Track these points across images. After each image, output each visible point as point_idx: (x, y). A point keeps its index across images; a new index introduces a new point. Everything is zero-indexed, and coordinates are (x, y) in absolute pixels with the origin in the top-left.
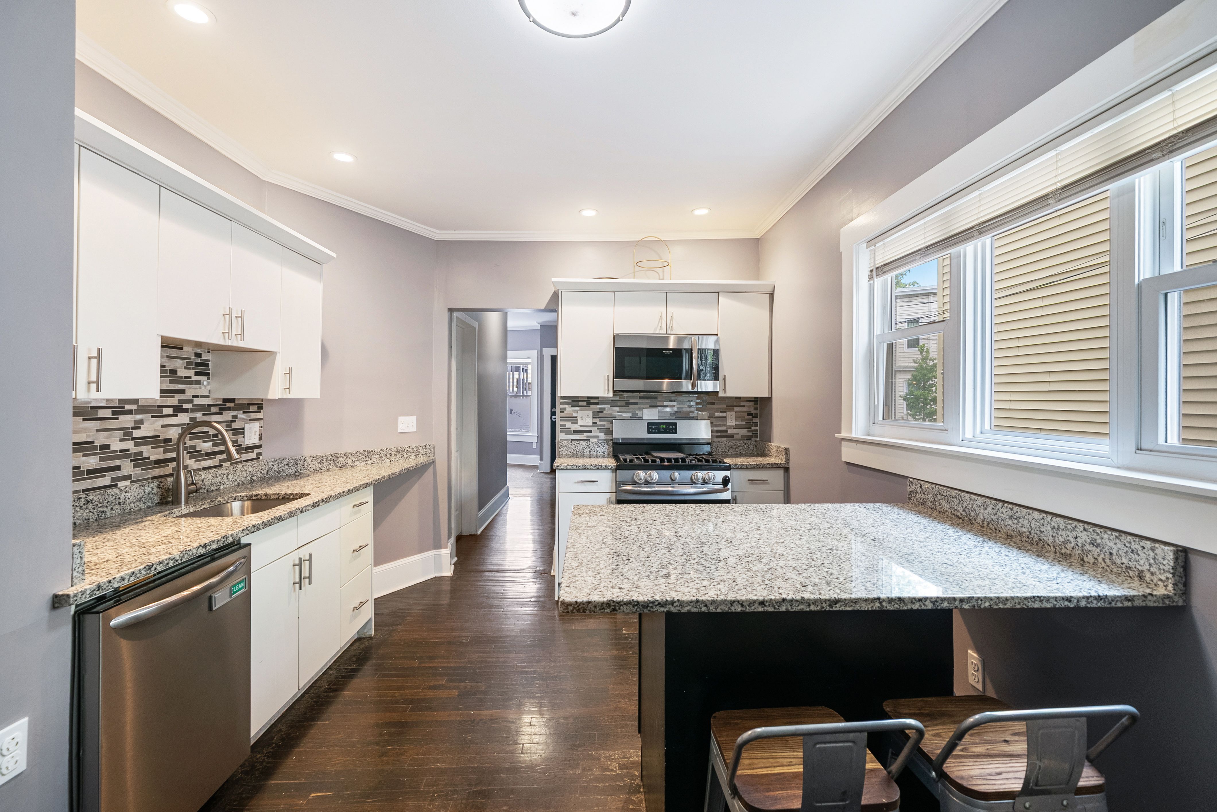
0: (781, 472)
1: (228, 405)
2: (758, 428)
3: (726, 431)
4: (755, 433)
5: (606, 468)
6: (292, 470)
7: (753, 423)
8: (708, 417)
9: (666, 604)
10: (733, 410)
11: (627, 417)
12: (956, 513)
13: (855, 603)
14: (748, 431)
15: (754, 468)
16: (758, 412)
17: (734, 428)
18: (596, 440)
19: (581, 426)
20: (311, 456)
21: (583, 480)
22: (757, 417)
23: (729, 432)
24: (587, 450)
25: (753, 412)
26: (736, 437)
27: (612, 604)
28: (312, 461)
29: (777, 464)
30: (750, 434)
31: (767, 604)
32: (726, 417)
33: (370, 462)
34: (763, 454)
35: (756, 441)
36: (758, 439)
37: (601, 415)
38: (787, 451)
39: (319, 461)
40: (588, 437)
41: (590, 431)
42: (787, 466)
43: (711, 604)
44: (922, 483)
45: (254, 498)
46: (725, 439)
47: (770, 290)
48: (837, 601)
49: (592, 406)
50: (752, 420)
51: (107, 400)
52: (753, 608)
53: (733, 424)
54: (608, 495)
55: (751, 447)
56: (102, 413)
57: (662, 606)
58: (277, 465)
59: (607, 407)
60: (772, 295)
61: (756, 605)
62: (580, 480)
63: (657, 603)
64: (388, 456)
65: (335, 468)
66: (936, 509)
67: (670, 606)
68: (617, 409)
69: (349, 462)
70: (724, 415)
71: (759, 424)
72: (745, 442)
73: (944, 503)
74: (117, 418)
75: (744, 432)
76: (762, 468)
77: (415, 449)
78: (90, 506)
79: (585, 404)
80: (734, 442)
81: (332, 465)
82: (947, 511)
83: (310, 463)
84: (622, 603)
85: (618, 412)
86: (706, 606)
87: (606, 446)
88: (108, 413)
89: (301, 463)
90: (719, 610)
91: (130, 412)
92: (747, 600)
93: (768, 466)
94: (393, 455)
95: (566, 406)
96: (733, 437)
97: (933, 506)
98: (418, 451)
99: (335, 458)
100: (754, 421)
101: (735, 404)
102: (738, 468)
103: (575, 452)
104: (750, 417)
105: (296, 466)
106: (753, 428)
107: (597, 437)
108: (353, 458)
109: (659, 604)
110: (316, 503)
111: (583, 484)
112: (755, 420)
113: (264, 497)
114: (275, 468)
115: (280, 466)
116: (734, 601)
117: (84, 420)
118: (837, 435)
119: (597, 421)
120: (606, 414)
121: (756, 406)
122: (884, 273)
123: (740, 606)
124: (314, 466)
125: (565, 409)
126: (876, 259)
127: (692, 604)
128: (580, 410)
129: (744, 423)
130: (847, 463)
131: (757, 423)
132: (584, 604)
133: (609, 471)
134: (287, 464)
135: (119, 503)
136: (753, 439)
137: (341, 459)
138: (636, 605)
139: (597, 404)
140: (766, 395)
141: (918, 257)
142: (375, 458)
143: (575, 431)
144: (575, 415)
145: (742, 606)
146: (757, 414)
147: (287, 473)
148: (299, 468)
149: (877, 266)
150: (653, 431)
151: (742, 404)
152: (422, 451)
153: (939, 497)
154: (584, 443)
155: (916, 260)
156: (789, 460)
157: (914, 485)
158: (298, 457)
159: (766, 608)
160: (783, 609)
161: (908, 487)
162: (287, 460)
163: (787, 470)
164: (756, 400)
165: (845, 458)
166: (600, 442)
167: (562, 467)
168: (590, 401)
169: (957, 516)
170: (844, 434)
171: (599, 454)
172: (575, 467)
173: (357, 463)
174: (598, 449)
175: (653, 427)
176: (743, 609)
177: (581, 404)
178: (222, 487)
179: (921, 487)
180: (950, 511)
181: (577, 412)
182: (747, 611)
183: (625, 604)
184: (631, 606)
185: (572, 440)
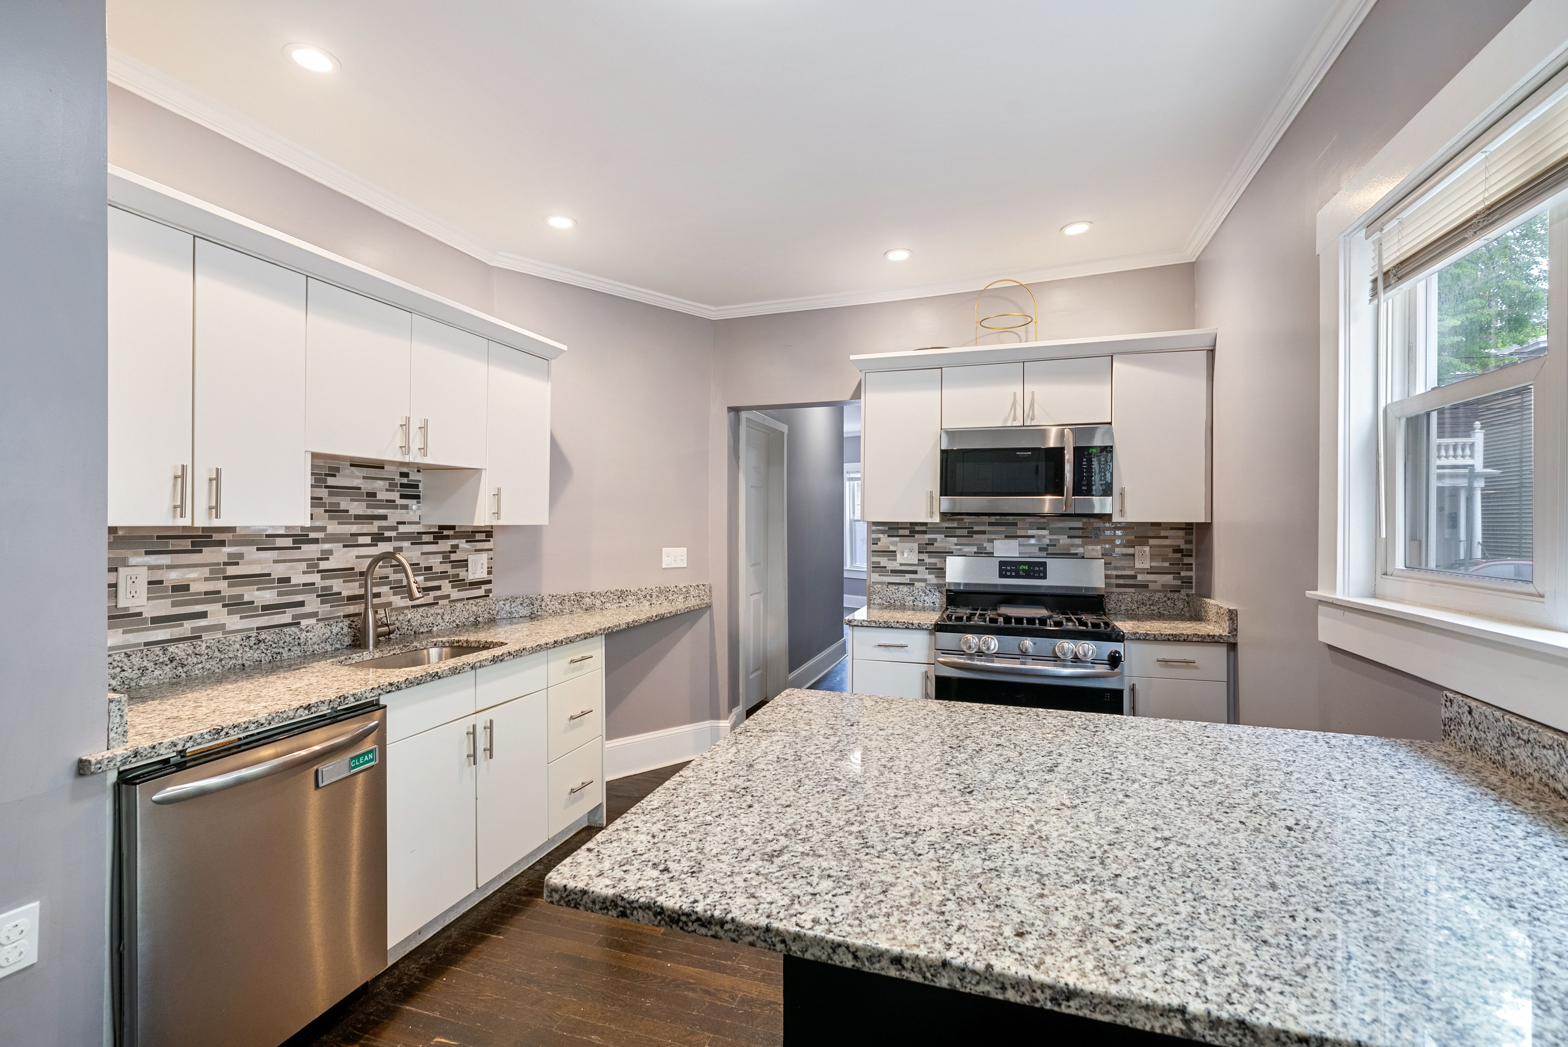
0: (1221, 652)
1: (446, 533)
2: (1192, 574)
3: (1135, 577)
4: (1187, 582)
5: (920, 628)
6: (527, 611)
7: (1183, 564)
8: (1103, 555)
9: (710, 923)
10: (1147, 544)
11: (970, 552)
12: (1551, 782)
13: (1118, 1007)
14: (1174, 579)
15: (1169, 640)
16: (1193, 547)
17: (1148, 573)
18: (923, 584)
19: (901, 565)
20: (550, 595)
21: (887, 643)
22: (1191, 556)
23: (1139, 578)
24: (909, 598)
25: (1183, 546)
26: (1152, 586)
27: (619, 902)
28: (551, 601)
29: (1214, 636)
30: (1179, 582)
31: (908, 965)
32: (1133, 555)
33: (624, 604)
34: (1197, 617)
35: (1188, 595)
36: (1193, 592)
37: (930, 549)
38: (1233, 616)
39: (560, 601)
40: (911, 579)
41: (915, 572)
42: (1232, 640)
43: (794, 940)
44: (1473, 704)
45: (456, 644)
46: (1133, 590)
47: (1208, 344)
48: (1071, 994)
49: (917, 536)
50: (1182, 560)
51: (287, 528)
52: (877, 966)
53: (1147, 565)
54: (924, 668)
55: (1180, 604)
56: (280, 542)
57: (703, 925)
58: (509, 604)
59: (940, 537)
60: (1211, 352)
61: (885, 963)
62: (882, 642)
63: (694, 917)
64: (648, 597)
65: (579, 610)
66: (1504, 766)
67: (718, 928)
68: (955, 540)
69: (598, 603)
70: (1130, 551)
71: (1194, 566)
72: (1169, 595)
73: (1522, 756)
74: (300, 548)
75: (1168, 579)
76: (1184, 640)
77: (684, 590)
78: (262, 646)
79: (907, 532)
80: (1148, 594)
81: (575, 606)
82: (1529, 774)
83: (548, 603)
84: (635, 905)
85: (956, 545)
86: (783, 941)
87: (937, 593)
88: (288, 542)
89: (538, 603)
90: (808, 956)
91: (316, 541)
92: (865, 948)
93: (1195, 639)
94: (654, 597)
95: (881, 536)
96: (1146, 586)
97: (1498, 758)
98: (688, 592)
99: (579, 598)
100: (1185, 562)
101: (1150, 534)
102: (1139, 639)
103: (892, 601)
104: (1179, 555)
105: (532, 607)
106: (1183, 574)
107: (925, 580)
108: (602, 598)
109: (698, 919)
110: (498, 657)
111: (886, 649)
112: (1187, 560)
113: (465, 644)
114: (507, 608)
115: (513, 605)
116: (839, 945)
117: (258, 549)
118: (1309, 593)
119: (925, 557)
120: (938, 547)
121: (1189, 537)
123: (850, 957)
124: (553, 607)
125: (879, 539)
126: (1385, 255)
127: (757, 933)
128: (900, 542)
129: (1167, 564)
130: (1330, 647)
131: (1191, 564)
132: (576, 894)
133: (925, 632)
134: (521, 604)
135: (299, 644)
136: (1184, 592)
137: (587, 600)
138: (660, 914)
139: (925, 532)
140: (1200, 517)
142: (630, 600)
143: (893, 571)
144: (892, 548)
145: (856, 957)
146: (1191, 550)
147: (522, 614)
148: (535, 610)
149: (1385, 269)
150: (1008, 574)
151: (1163, 533)
152: (693, 592)
153: (1511, 741)
154: (905, 589)
156: (1236, 630)
157: (1455, 706)
158: (534, 596)
159: (904, 973)
160: (943, 982)
161: (1443, 710)
162: (521, 599)
163: (1232, 647)
164: (1188, 528)
165: (1324, 637)
166: (928, 588)
167: (855, 623)
168: (913, 529)
169: (1555, 791)
170: (1322, 593)
171: (926, 605)
172: (874, 624)
173: (607, 605)
174: (926, 598)
175: (1009, 568)
176: (858, 965)
177: (901, 532)
178: (435, 629)
179: (1470, 712)
180: (1537, 776)
181: (895, 544)
182: (866, 970)
183: (640, 907)
184: (651, 913)
185: (889, 583)
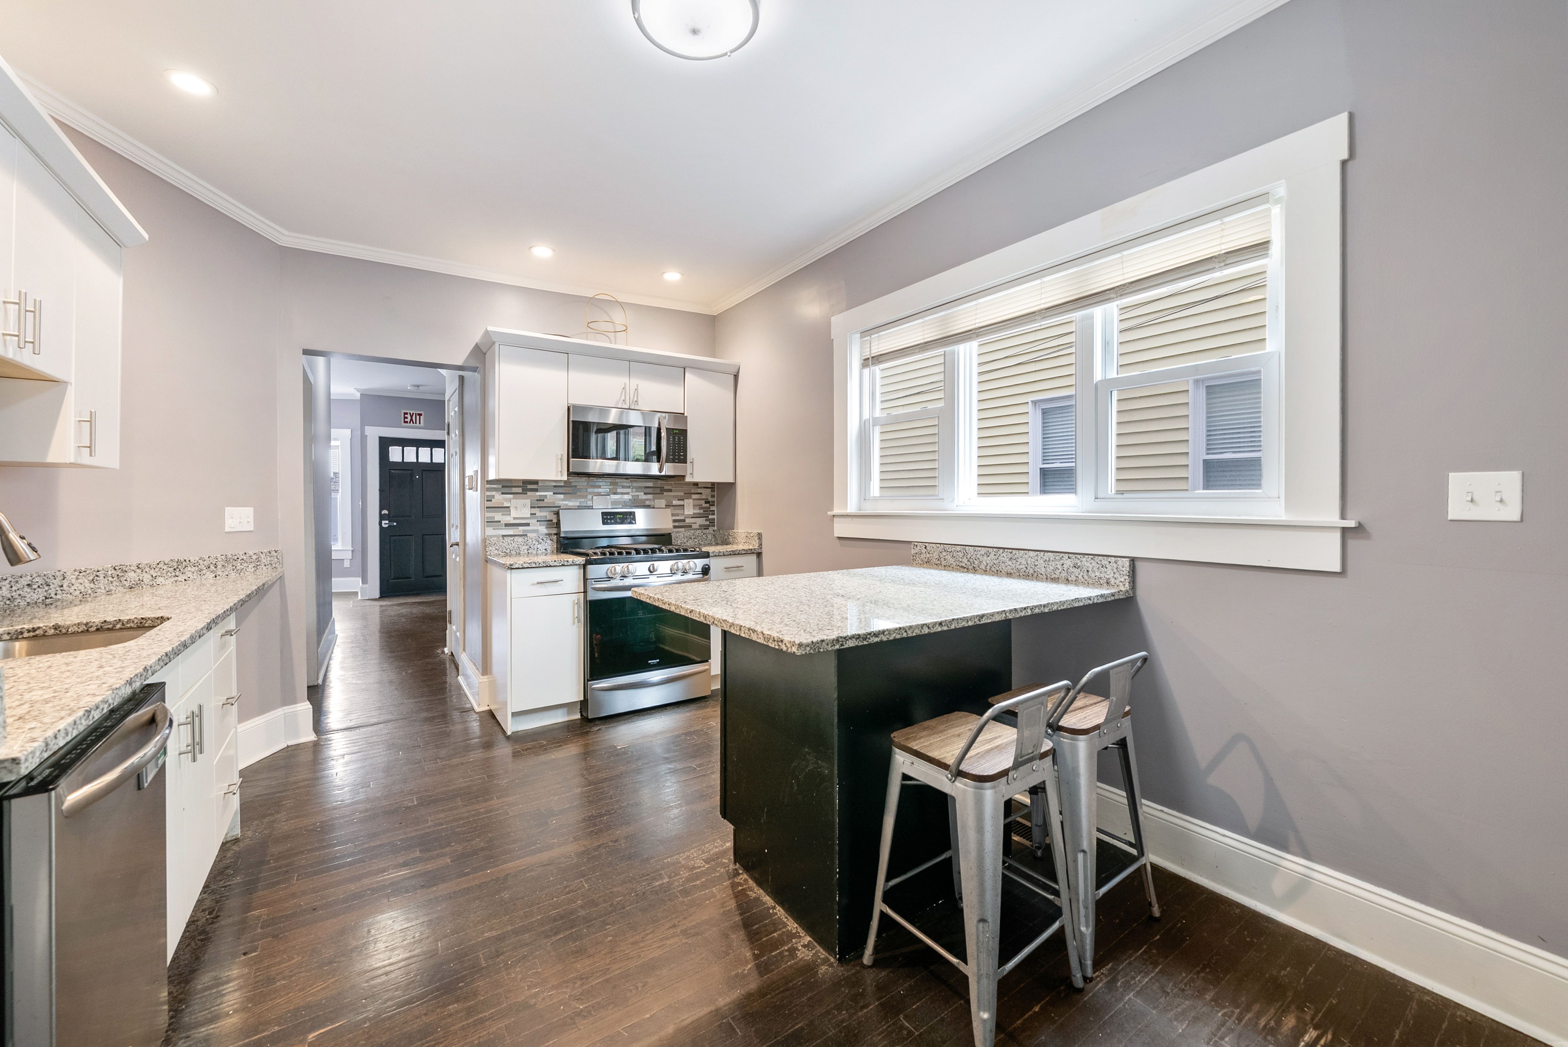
0: (754, 558)
2: (715, 517)
3: (684, 521)
4: (712, 522)
5: (574, 564)
6: (40, 595)
7: (710, 511)
8: (666, 506)
9: (879, 634)
10: (690, 498)
11: (575, 506)
12: (960, 564)
13: (992, 615)
14: (706, 520)
15: (730, 554)
16: (715, 499)
17: (692, 517)
18: (535, 535)
19: (514, 518)
20: (75, 571)
21: (543, 580)
22: (714, 505)
23: (686, 522)
24: (524, 547)
25: (710, 499)
26: (694, 526)
27: (840, 640)
28: (77, 579)
29: (752, 549)
30: (708, 523)
31: (943, 624)
32: (683, 506)
33: (181, 578)
34: (726, 542)
35: (714, 531)
36: (716, 528)
37: (541, 504)
38: (760, 536)
39: (91, 578)
40: (523, 531)
41: (528, 525)
42: (760, 551)
43: (909, 629)
44: (927, 544)
45: (26, 635)
46: (683, 529)
47: (734, 371)
48: (982, 616)
49: (529, 493)
50: (709, 508)
52: (935, 628)
53: (691, 513)
54: (575, 596)
55: (710, 537)
57: (877, 636)
58: (8, 586)
59: (549, 494)
60: (736, 377)
61: (937, 626)
62: (540, 580)
63: (873, 634)
64: (212, 567)
65: (120, 588)
66: (941, 565)
67: (882, 635)
68: (562, 496)
69: (147, 578)
70: (681, 503)
71: (716, 512)
72: (704, 531)
73: (949, 557)
75: (701, 521)
76: (738, 554)
77: (254, 557)
79: (520, 490)
80: (693, 531)
81: (114, 584)
82: (952, 564)
83: (73, 581)
84: (848, 638)
85: (562, 500)
86: (906, 631)
87: (549, 541)
89: (57, 582)
90: (914, 634)
92: (931, 623)
93: (743, 552)
94: (219, 567)
95: (494, 493)
96: (691, 526)
97: (939, 562)
98: (258, 560)
99: (120, 571)
100: (711, 509)
101: (693, 491)
102: (716, 556)
103: (508, 551)
104: (708, 505)
105: (47, 588)
106: (710, 517)
107: (536, 531)
108: (152, 572)
109: (874, 634)
111: (542, 585)
112: (712, 508)
115: (14, 589)
116: (924, 625)
118: (830, 513)
119: (536, 511)
120: (546, 503)
121: (713, 493)
122: (880, 362)
123: (927, 628)
124: (82, 588)
125: (493, 497)
126: (872, 349)
127: (896, 632)
128: (513, 498)
129: (702, 511)
130: (839, 538)
131: (714, 511)
132: (818, 643)
133: (576, 567)
134: (28, 585)
136: (711, 529)
137: (132, 574)
138: (858, 638)
139: (536, 490)
140: (731, 480)
141: (917, 351)
142: (190, 572)
143: (506, 525)
144: (506, 505)
145: (929, 628)
146: (714, 502)
147: (29, 600)
148: (52, 592)
149: (872, 355)
150: (609, 521)
151: (700, 491)
152: (264, 560)
153: (944, 554)
154: (520, 539)
155: (914, 353)
156: (761, 545)
157: (918, 547)
158: (50, 573)
159: (943, 628)
160: (953, 627)
161: (912, 550)
162: (29, 578)
163: (759, 555)
164: (713, 486)
165: (836, 535)
166: (541, 537)
167: (517, 566)
168: (528, 486)
169: (962, 567)
170: (836, 511)
171: (539, 552)
172: (534, 565)
173: (160, 580)
174: (539, 546)
175: (609, 517)
176: (929, 631)
177: (514, 490)
179: (925, 548)
180: (955, 564)
181: (506, 500)
182: (932, 632)
183: (850, 638)
184: (854, 640)
185: (503, 536)
